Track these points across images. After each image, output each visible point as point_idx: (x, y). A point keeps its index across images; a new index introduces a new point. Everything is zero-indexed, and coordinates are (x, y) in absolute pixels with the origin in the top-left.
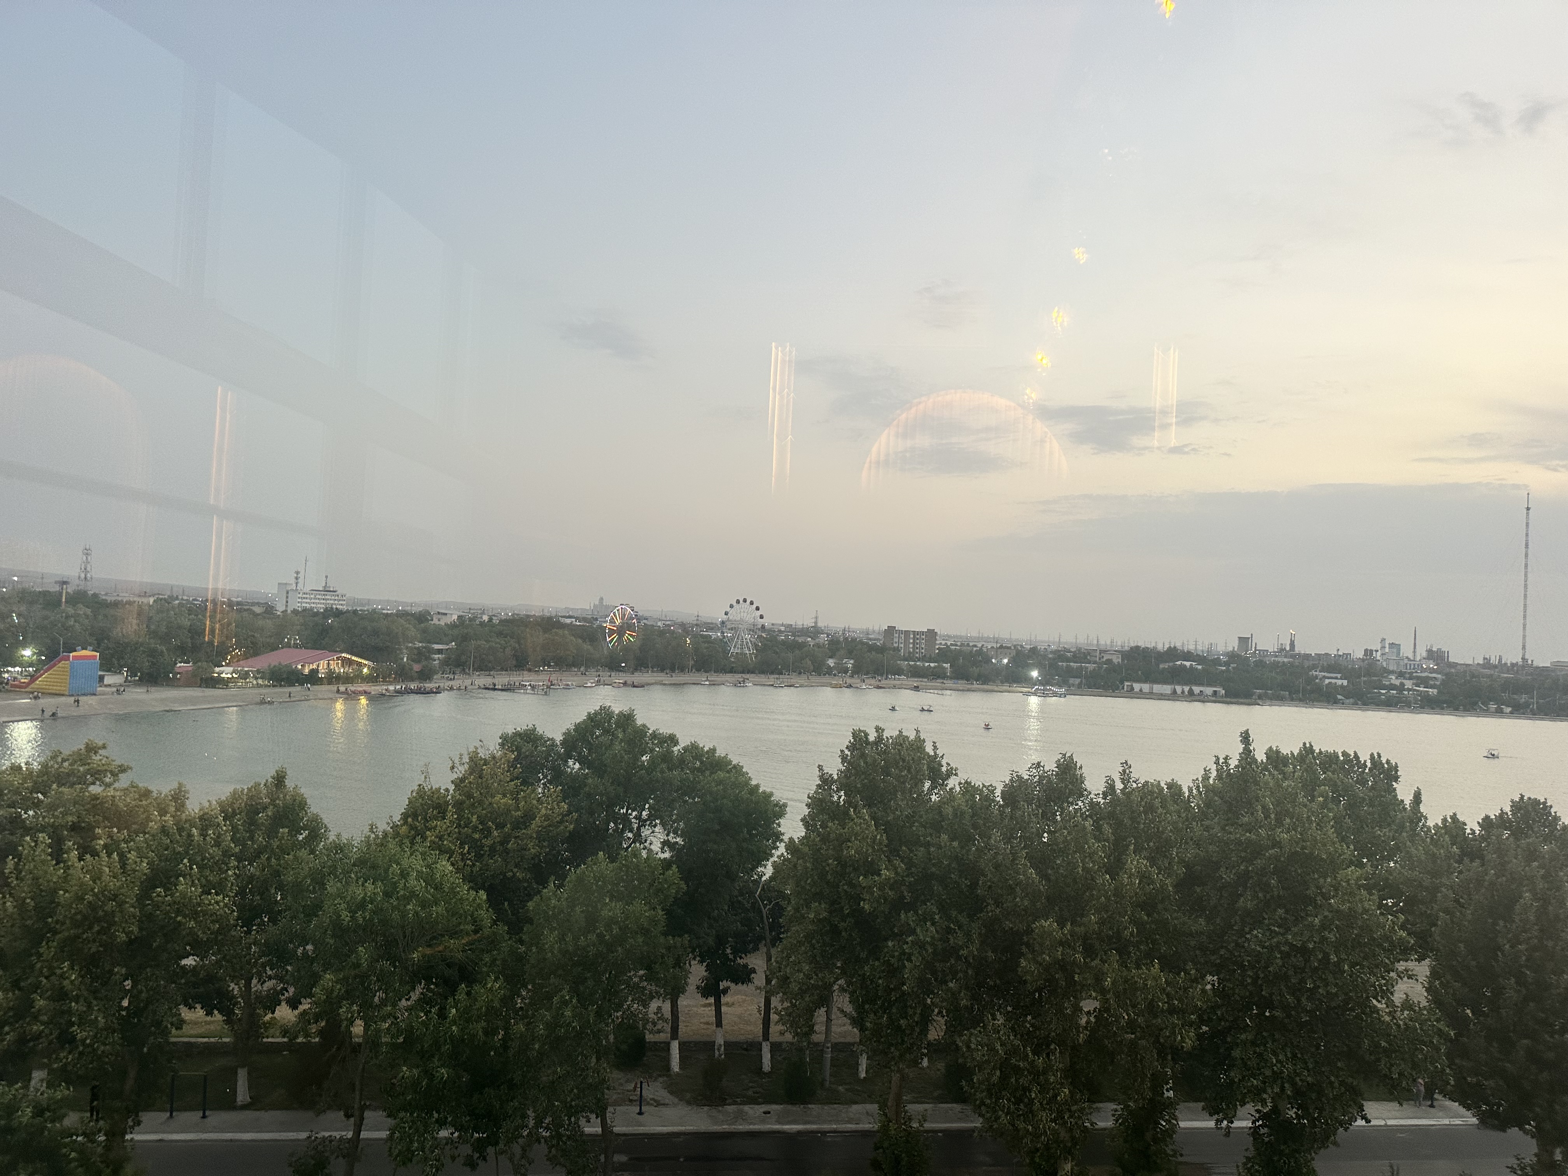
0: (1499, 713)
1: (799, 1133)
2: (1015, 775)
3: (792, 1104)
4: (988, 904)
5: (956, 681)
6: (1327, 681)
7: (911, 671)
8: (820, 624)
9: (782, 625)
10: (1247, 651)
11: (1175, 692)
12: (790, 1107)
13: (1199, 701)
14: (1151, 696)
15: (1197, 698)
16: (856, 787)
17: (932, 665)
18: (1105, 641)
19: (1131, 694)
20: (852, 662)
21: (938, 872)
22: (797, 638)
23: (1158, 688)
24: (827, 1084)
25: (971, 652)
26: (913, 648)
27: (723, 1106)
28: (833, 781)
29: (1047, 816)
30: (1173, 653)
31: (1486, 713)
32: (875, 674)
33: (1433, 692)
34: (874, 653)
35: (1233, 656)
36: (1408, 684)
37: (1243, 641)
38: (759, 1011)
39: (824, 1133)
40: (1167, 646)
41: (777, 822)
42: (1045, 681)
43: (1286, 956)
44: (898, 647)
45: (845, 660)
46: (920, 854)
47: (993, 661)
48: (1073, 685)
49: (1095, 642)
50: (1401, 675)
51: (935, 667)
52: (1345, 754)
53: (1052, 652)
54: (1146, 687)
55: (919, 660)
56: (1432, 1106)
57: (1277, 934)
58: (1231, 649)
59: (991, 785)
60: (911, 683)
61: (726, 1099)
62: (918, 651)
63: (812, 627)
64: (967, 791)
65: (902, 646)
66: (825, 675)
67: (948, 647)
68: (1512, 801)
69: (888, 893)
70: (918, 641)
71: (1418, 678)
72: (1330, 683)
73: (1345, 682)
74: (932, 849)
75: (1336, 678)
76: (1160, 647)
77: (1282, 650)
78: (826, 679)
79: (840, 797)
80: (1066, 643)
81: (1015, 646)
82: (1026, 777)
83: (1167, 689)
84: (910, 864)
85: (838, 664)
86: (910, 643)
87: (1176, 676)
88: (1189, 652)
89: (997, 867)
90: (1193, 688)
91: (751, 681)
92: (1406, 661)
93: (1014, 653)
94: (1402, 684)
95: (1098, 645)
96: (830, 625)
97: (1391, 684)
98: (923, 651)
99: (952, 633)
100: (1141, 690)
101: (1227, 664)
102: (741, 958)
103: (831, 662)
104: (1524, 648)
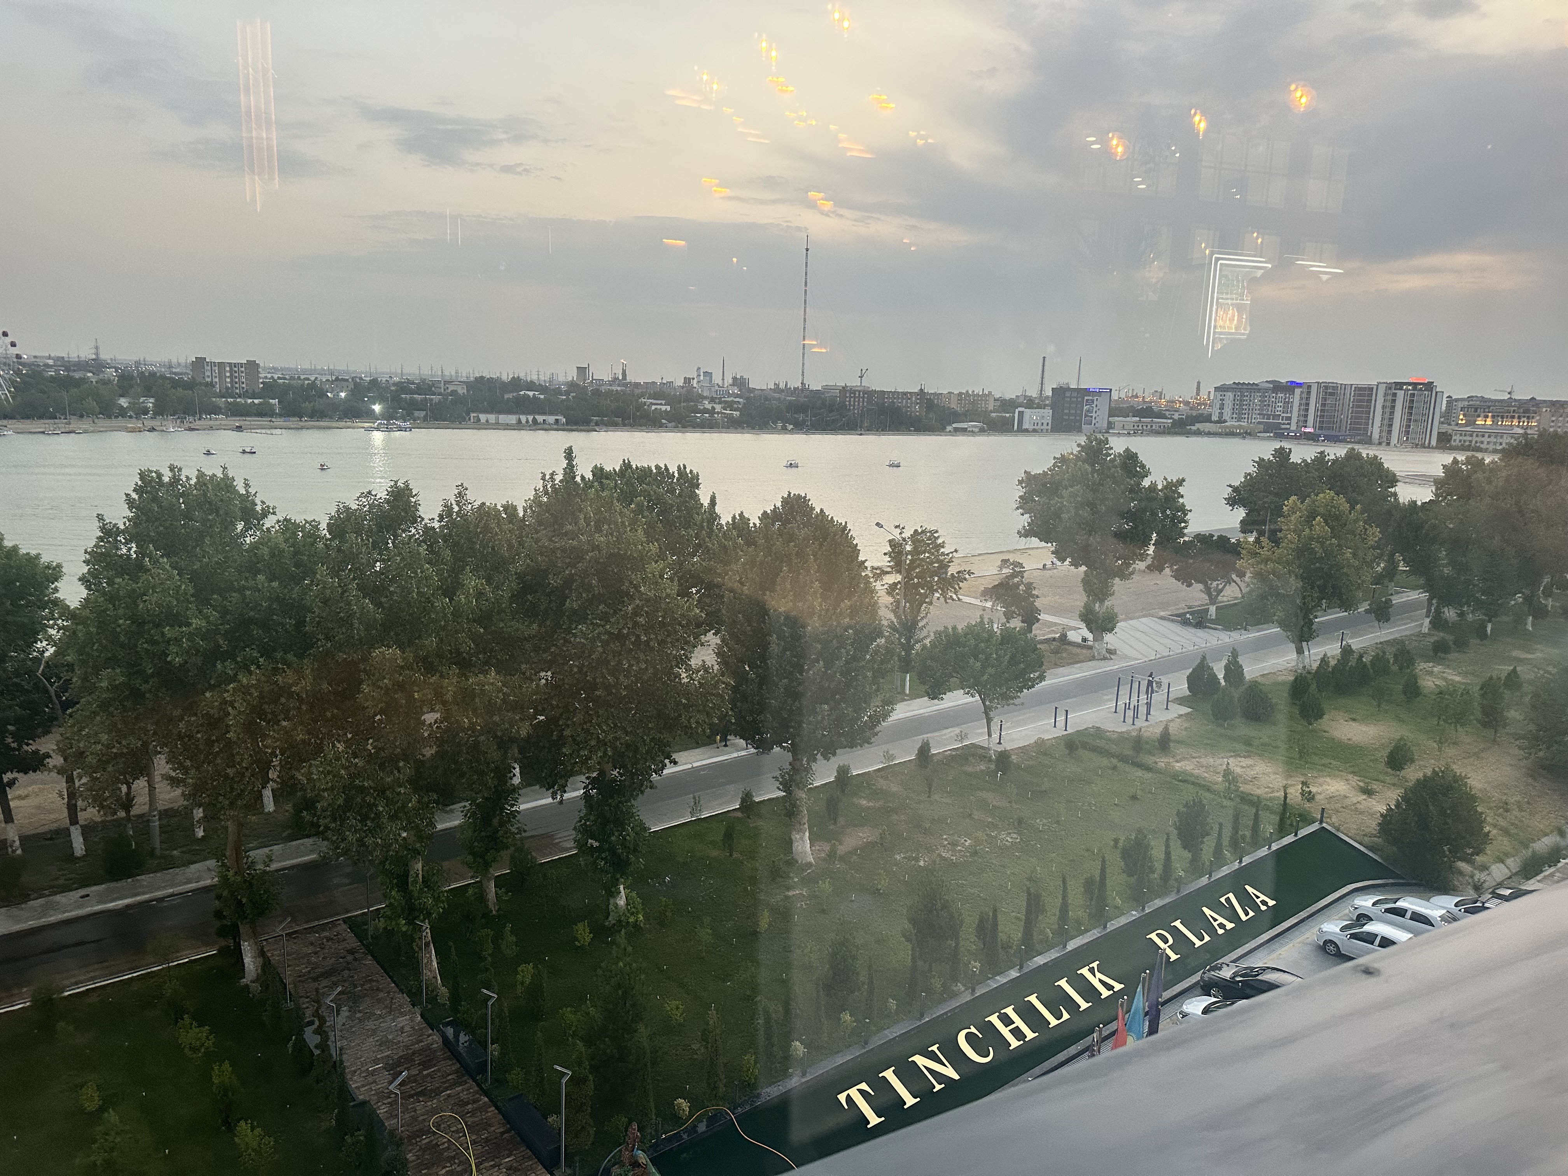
0: (784, 430)
1: (128, 907)
2: (341, 506)
3: (116, 881)
4: (318, 640)
5: (287, 419)
6: (653, 407)
7: (230, 410)
8: (103, 356)
9: (49, 358)
10: (585, 380)
11: (519, 421)
12: (112, 885)
13: (543, 429)
14: (497, 426)
15: (540, 426)
16: (149, 536)
17: (256, 401)
18: (450, 372)
19: (478, 425)
20: (152, 400)
21: (257, 616)
22: (71, 374)
23: (504, 418)
24: (158, 852)
25: (303, 385)
26: (231, 382)
27: (26, 902)
28: (119, 532)
29: (379, 546)
30: (516, 383)
31: (774, 431)
32: (184, 413)
33: (736, 414)
34: (180, 390)
35: (572, 385)
36: (718, 408)
37: (581, 370)
38: (61, 795)
39: (160, 900)
40: (511, 376)
41: (53, 586)
42: (389, 416)
43: (605, 644)
44: (212, 382)
45: (142, 400)
46: (234, 600)
47: (329, 394)
48: (419, 418)
49: (440, 373)
50: (712, 400)
51: (260, 404)
52: (657, 467)
53: (394, 384)
54: (492, 418)
55: (240, 397)
56: (726, 746)
57: (599, 626)
58: (570, 379)
59: (314, 520)
60: (231, 423)
61: (29, 895)
62: (237, 385)
63: (93, 360)
64: (287, 529)
65: (217, 380)
66: (116, 417)
67: (274, 380)
68: (783, 497)
69: (198, 643)
70: (237, 375)
71: (726, 402)
72: (656, 409)
73: (668, 408)
74: (248, 593)
75: (661, 404)
76: (504, 378)
77: (616, 379)
78: (120, 422)
79: (130, 549)
80: (409, 375)
81: (353, 378)
82: (354, 507)
83: (512, 419)
84: (224, 612)
85: (134, 404)
86: (226, 377)
87: (522, 406)
88: (532, 382)
89: (326, 602)
90: (536, 417)
91: (11, 429)
92: (717, 388)
93: (352, 386)
94: (713, 408)
95: (442, 376)
96: (118, 357)
97: (705, 408)
98: (244, 386)
99: (279, 365)
100: (487, 421)
101: (567, 393)
102: (28, 745)
103: (124, 402)
104: (803, 375)
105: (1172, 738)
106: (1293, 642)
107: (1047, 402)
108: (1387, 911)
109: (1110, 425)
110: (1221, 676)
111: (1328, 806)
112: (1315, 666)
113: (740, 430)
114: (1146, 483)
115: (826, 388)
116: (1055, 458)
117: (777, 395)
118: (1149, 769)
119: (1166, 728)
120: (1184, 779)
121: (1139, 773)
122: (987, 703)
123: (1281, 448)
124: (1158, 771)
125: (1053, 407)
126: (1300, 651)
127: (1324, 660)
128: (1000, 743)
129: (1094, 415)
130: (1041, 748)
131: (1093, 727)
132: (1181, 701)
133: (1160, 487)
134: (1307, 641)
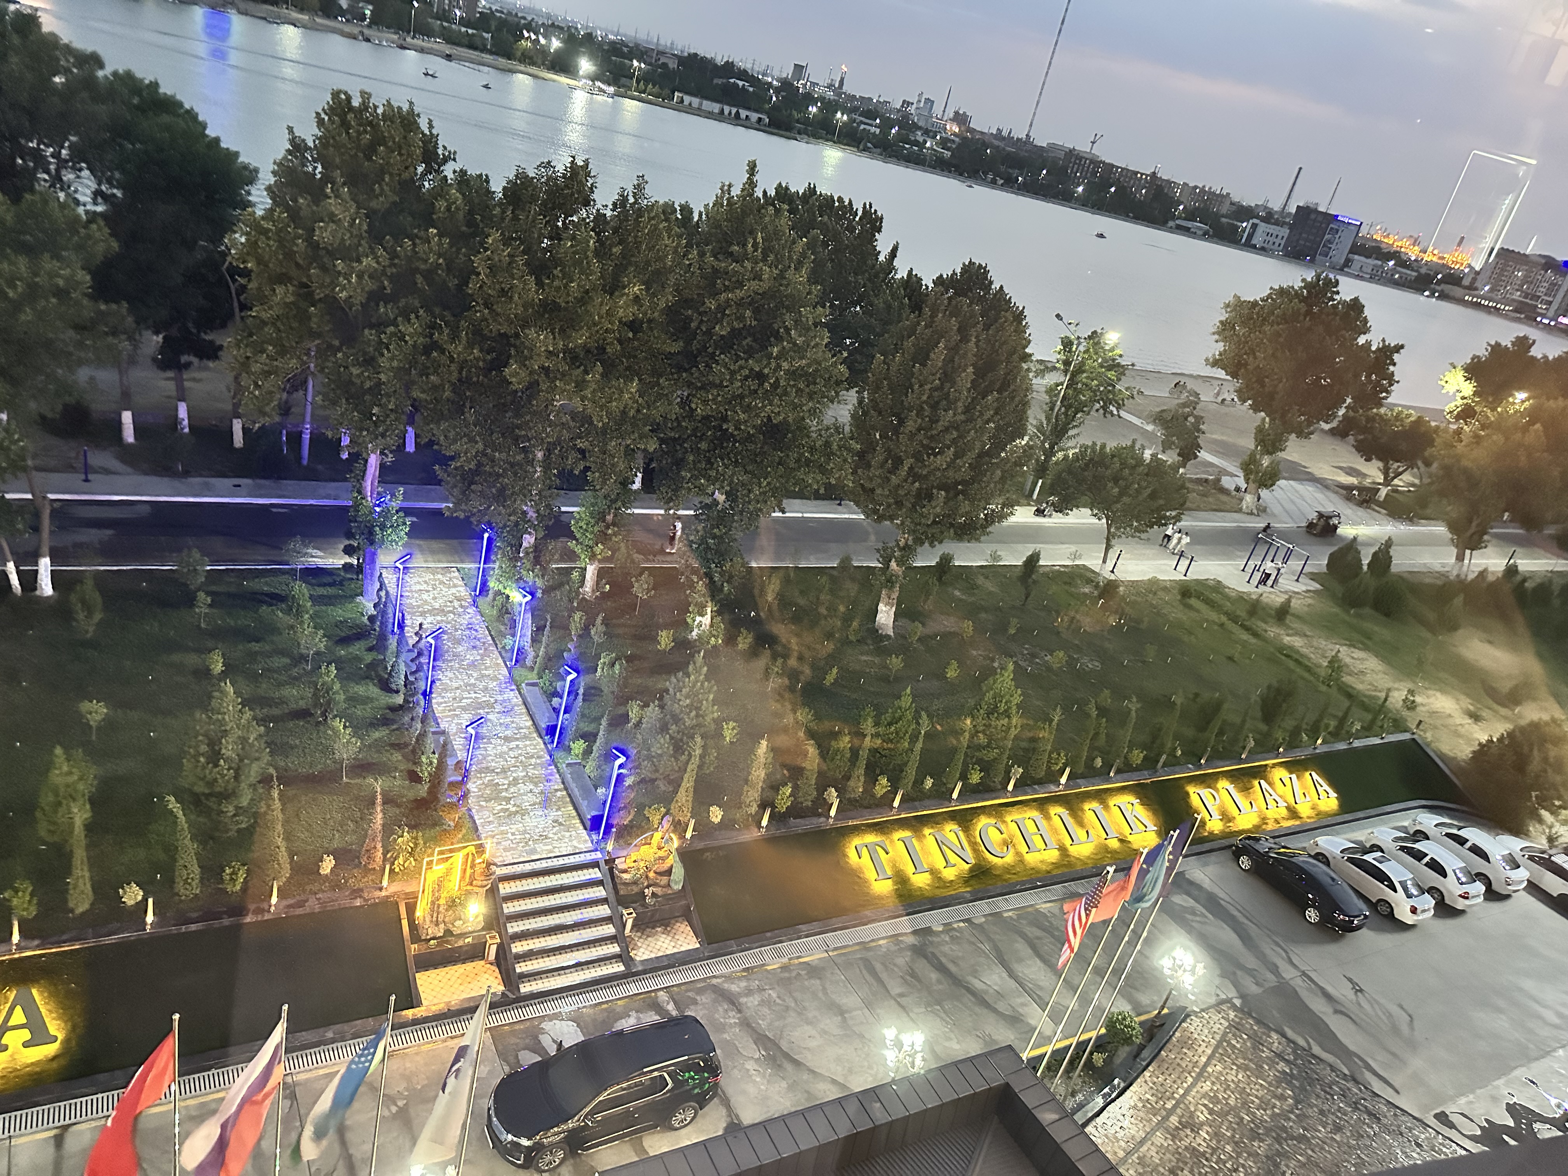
0: (993, 184)
2: (520, 171)
3: (264, 478)
5: (496, 57)
6: (862, 127)
7: (443, 34)
10: (799, 80)
11: (722, 112)
12: (261, 481)
13: (743, 126)
14: (699, 112)
15: (741, 122)
16: (335, 160)
17: (470, 31)
18: (665, 41)
19: (680, 107)
20: (371, 7)
23: (708, 105)
24: (305, 463)
25: (518, 24)
27: (186, 477)
28: (307, 148)
30: (729, 69)
31: (984, 182)
32: (398, 28)
33: (947, 154)
35: (785, 83)
36: (930, 143)
37: (799, 68)
38: (228, 389)
40: (725, 60)
41: (247, 188)
42: (595, 77)
45: (361, 5)
47: (541, 40)
48: (623, 85)
49: (655, 40)
50: (926, 132)
51: (473, 35)
52: (840, 199)
53: (609, 43)
54: (696, 101)
55: (455, 23)
58: (784, 76)
59: (492, 179)
60: (443, 50)
61: (189, 472)
62: (454, 10)
64: (463, 181)
66: (332, 17)
67: (492, 12)
68: (963, 264)
71: (940, 138)
72: (865, 129)
73: (878, 131)
75: (871, 125)
76: (718, 60)
77: (832, 85)
78: (335, 23)
79: (315, 168)
80: (625, 36)
81: (569, 27)
82: (532, 175)
83: (715, 107)
85: (353, 7)
87: (727, 95)
88: (745, 71)
90: (740, 111)
92: (934, 119)
93: (566, 35)
94: (925, 142)
95: (657, 44)
97: (916, 140)
98: (460, 11)
100: (690, 104)
101: (778, 90)
102: (205, 333)
104: (1031, 125)
105: (1292, 611)
106: (1457, 547)
107: (1287, 220)
108: (1448, 835)
109: (1348, 263)
110: (1365, 562)
111: (1427, 720)
112: (1471, 576)
113: (946, 173)
114: (1362, 340)
115: (1052, 147)
116: (1271, 288)
117: (996, 143)
118: (1255, 635)
119: (1289, 601)
120: (1289, 653)
121: (1245, 636)
122: (1112, 530)
123: (1525, 338)
124: (1265, 640)
125: (1291, 227)
126: (1460, 558)
127: (1483, 574)
128: (1112, 572)
129: (1333, 246)
130: (1153, 586)
131: (1214, 580)
132: (1313, 577)
133: (1374, 348)
134: (1472, 550)
